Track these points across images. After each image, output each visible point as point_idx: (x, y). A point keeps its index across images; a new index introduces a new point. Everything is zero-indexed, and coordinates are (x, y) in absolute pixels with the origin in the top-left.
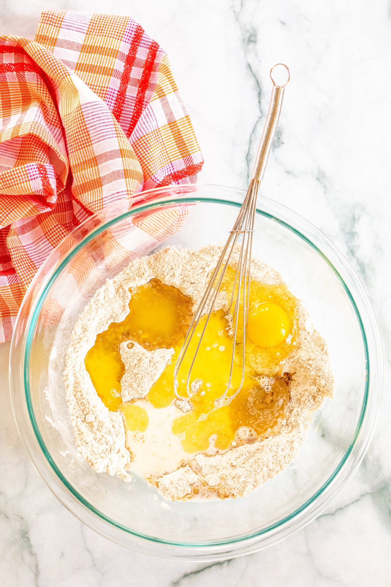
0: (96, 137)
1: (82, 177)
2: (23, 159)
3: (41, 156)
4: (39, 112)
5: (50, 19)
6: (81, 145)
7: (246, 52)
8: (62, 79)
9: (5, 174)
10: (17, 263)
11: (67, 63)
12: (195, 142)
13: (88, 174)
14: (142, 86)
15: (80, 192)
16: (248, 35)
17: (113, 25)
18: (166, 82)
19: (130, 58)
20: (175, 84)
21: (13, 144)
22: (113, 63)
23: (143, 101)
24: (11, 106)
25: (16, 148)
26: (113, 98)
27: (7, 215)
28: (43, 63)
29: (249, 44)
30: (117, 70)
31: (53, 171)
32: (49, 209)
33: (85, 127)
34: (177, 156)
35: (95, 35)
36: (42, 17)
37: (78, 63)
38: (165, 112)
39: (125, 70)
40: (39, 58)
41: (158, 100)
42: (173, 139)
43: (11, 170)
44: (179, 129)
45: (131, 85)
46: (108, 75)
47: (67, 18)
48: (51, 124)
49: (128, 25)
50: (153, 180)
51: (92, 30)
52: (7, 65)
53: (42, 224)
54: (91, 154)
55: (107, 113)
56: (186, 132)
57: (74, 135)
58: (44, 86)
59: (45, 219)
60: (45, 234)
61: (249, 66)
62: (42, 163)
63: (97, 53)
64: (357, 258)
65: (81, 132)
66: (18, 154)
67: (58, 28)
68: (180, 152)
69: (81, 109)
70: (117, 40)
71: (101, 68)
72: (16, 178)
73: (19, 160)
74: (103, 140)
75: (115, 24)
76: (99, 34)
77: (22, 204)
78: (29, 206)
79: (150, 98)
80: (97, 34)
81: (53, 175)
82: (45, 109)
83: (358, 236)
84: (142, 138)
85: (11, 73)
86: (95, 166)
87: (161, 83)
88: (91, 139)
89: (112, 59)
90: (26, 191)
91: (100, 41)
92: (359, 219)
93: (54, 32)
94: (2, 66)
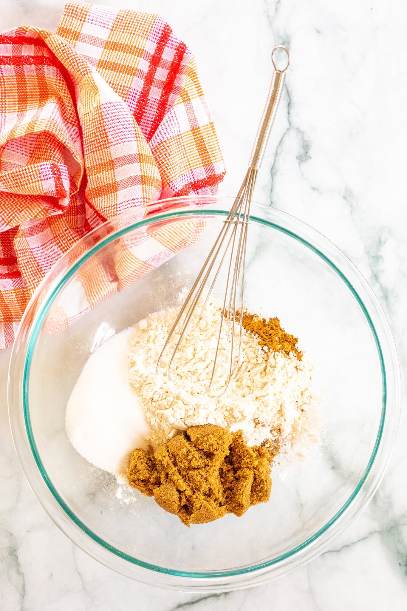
0: (114, 139)
1: (97, 180)
2: (36, 158)
3: (55, 155)
4: (56, 109)
5: (74, 12)
6: (98, 147)
7: (278, 59)
8: (83, 76)
9: (17, 172)
10: (23, 267)
11: (89, 59)
12: (218, 151)
13: (103, 177)
14: (166, 89)
15: (94, 196)
16: (280, 42)
17: (140, 22)
18: (191, 86)
19: (155, 58)
20: (201, 89)
21: (26, 141)
22: (137, 62)
23: (166, 104)
24: (27, 101)
25: (30, 146)
26: (135, 99)
27: (16, 216)
28: (63, 58)
29: (282, 51)
30: (142, 70)
31: (67, 172)
32: (60, 212)
33: (103, 128)
34: (198, 165)
35: (120, 31)
36: (65, 9)
37: (100, 60)
38: (189, 117)
39: (149, 70)
40: (60, 52)
41: (183, 104)
42: (195, 146)
43: (24, 168)
44: (202, 136)
45: (155, 86)
46: (131, 75)
47: (91, 12)
48: (68, 122)
49: (156, 23)
50: (171, 188)
51: (118, 27)
52: (26, 57)
53: (52, 227)
54: (108, 156)
55: (127, 114)
56: (210, 139)
57: (92, 136)
58: (63, 81)
59: (56, 222)
60: (54, 238)
62: (56, 163)
63: (122, 50)
64: (380, 283)
65: (99, 133)
66: (31, 152)
67: (82, 22)
68: (202, 160)
69: (100, 109)
70: (143, 38)
71: (125, 67)
72: (28, 176)
73: (32, 158)
74: (121, 143)
75: (142, 21)
76: (125, 31)
77: (32, 205)
78: (40, 207)
79: (173, 102)
80: (122, 30)
81: (67, 176)
82: (63, 106)
83: (383, 261)
84: (162, 143)
85: (29, 66)
86: (111, 170)
87: (187, 87)
88: (109, 141)
89: (137, 59)
90: (38, 191)
91: (125, 38)
92: (385, 242)
93: (78, 26)
94: (20, 58)
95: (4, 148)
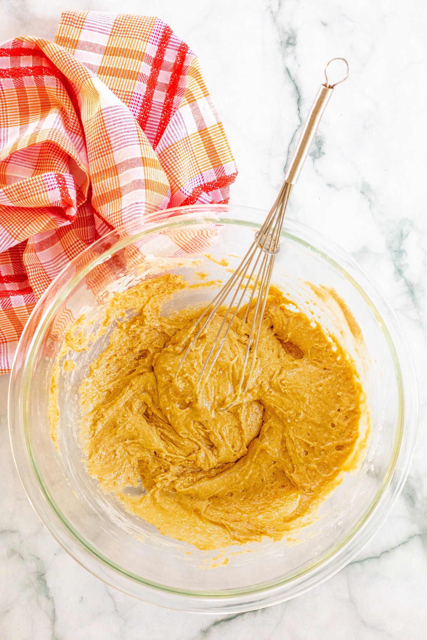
0: (117, 144)
1: (101, 187)
2: (40, 170)
3: (60, 165)
4: (58, 119)
5: (71, 20)
6: (101, 153)
7: (284, 56)
8: (83, 82)
9: (21, 184)
10: (34, 282)
11: (90, 67)
12: (228, 151)
13: (108, 183)
14: (170, 91)
15: (99, 203)
16: (286, 37)
17: (139, 25)
18: (196, 86)
19: (157, 61)
20: (206, 89)
21: (30, 154)
22: (138, 66)
23: (171, 107)
24: (29, 113)
25: (34, 158)
26: (138, 104)
27: (23, 229)
28: (62, 66)
29: (288, 47)
30: (143, 73)
31: (73, 181)
32: (68, 223)
33: (105, 134)
34: (207, 166)
35: (119, 36)
36: (62, 17)
37: (101, 66)
38: (195, 118)
39: (152, 74)
40: (58, 60)
41: (188, 105)
42: (203, 147)
43: (28, 180)
44: (210, 137)
45: (158, 90)
46: (133, 79)
47: (89, 19)
48: (72, 131)
49: (155, 26)
50: (183, 192)
51: (117, 32)
52: (25, 68)
53: (62, 240)
54: (112, 162)
55: (129, 118)
56: (219, 140)
57: (94, 142)
58: (64, 90)
59: (65, 234)
60: (65, 251)
61: (288, 71)
62: (61, 173)
63: (122, 55)
64: (405, 278)
65: (101, 139)
66: (36, 164)
67: (79, 29)
68: (211, 162)
69: (102, 114)
70: (143, 42)
71: (126, 72)
72: (32, 188)
73: (36, 171)
74: (124, 147)
75: (141, 25)
76: (124, 35)
77: (39, 217)
78: (47, 219)
79: (178, 104)
80: (121, 35)
81: (73, 186)
82: (65, 116)
83: (406, 254)
84: (170, 147)
85: (28, 77)
86: (115, 175)
87: (191, 87)
88: (112, 146)
89: (138, 62)
90: (43, 202)
91: (124, 43)
92: (407, 236)
93: (75, 34)
94: (19, 69)
95: (8, 162)
